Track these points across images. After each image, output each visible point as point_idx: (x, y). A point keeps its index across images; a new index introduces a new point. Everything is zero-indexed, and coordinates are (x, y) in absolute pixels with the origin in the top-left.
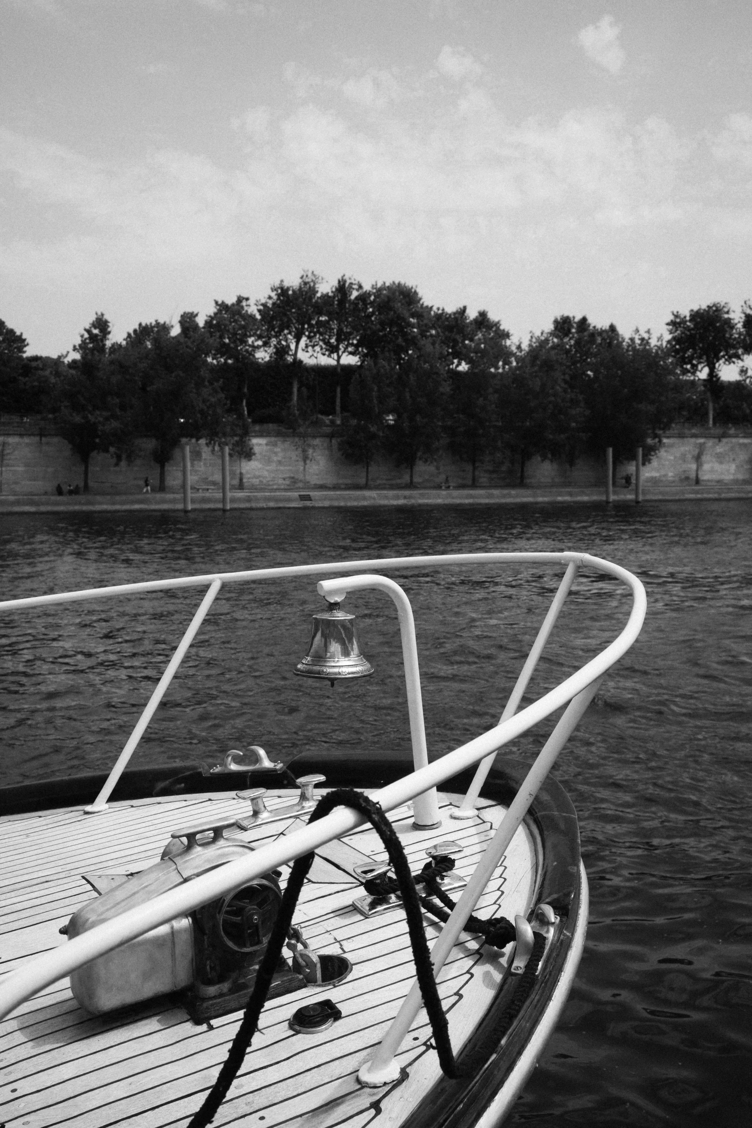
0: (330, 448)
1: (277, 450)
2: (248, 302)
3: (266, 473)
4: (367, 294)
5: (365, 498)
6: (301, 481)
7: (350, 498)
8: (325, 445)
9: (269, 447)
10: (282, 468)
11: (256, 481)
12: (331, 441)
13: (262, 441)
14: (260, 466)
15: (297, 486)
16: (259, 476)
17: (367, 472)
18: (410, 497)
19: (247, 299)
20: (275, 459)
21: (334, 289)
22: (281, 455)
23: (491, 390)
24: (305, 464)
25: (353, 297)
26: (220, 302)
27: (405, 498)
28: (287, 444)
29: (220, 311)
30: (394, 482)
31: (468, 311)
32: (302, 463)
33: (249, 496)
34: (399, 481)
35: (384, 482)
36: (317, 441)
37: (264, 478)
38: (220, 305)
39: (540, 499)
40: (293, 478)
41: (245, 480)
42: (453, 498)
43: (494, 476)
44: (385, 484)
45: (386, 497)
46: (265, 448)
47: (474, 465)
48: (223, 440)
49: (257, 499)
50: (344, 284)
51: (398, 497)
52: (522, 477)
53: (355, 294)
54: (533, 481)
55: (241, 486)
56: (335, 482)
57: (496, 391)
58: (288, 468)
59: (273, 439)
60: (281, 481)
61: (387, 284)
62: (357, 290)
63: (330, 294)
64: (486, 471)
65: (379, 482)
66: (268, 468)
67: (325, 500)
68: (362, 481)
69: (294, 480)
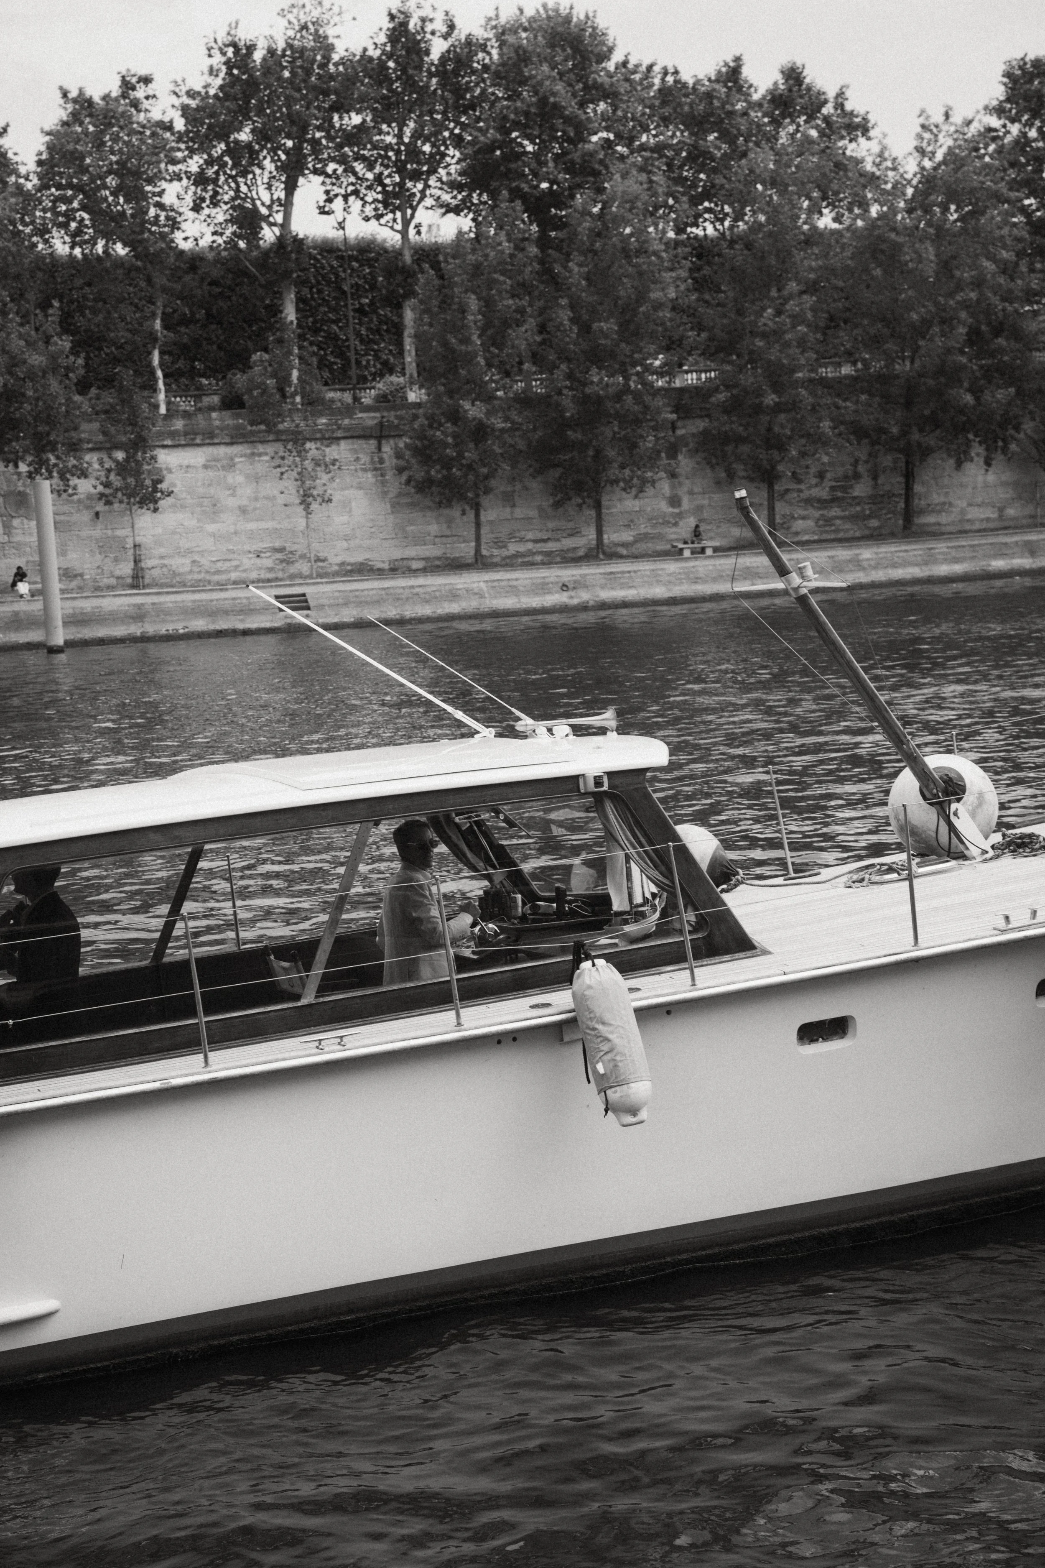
0: (377, 467)
1: (237, 478)
2: (151, 89)
3: (208, 544)
4: (471, 45)
5: (454, 596)
6: (303, 556)
7: (415, 597)
8: (365, 458)
9: (211, 473)
10: (252, 526)
11: (181, 564)
12: (379, 449)
13: (195, 457)
14: (191, 522)
15: (292, 569)
16: (190, 551)
17: (478, 525)
18: (578, 585)
19: (146, 80)
20: (232, 502)
21: (382, 38)
22: (247, 491)
23: (793, 286)
24: (308, 511)
25: (435, 55)
26: (73, 94)
27: (565, 587)
28: (263, 464)
29: (76, 117)
30: (551, 546)
31: (747, 72)
32: (300, 509)
33: (139, 606)
34: (568, 543)
35: (530, 546)
36: (341, 451)
37: (201, 553)
38: (75, 101)
39: (943, 570)
40: (281, 550)
41: (147, 563)
42: (696, 580)
43: (835, 512)
44: (531, 553)
45: (513, 590)
46: (202, 474)
47: (771, 486)
48: (73, 462)
49: (161, 612)
50: (404, 24)
51: (543, 588)
52: (908, 516)
53: (438, 48)
54: (944, 519)
55: (137, 581)
56: (397, 554)
57: (811, 288)
58: (263, 525)
59: (222, 451)
60: (248, 562)
61: (529, 12)
62: (446, 37)
63: (375, 54)
64: (808, 502)
65: (513, 548)
66: (211, 528)
67: (346, 604)
68: (466, 550)
69: (284, 555)
